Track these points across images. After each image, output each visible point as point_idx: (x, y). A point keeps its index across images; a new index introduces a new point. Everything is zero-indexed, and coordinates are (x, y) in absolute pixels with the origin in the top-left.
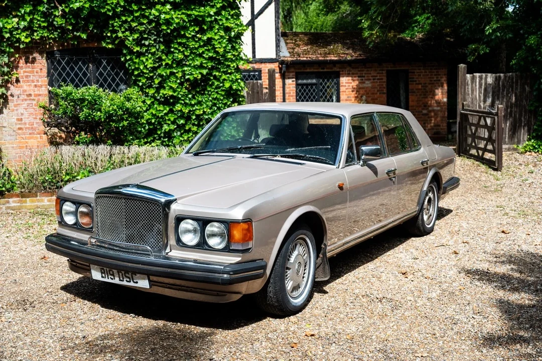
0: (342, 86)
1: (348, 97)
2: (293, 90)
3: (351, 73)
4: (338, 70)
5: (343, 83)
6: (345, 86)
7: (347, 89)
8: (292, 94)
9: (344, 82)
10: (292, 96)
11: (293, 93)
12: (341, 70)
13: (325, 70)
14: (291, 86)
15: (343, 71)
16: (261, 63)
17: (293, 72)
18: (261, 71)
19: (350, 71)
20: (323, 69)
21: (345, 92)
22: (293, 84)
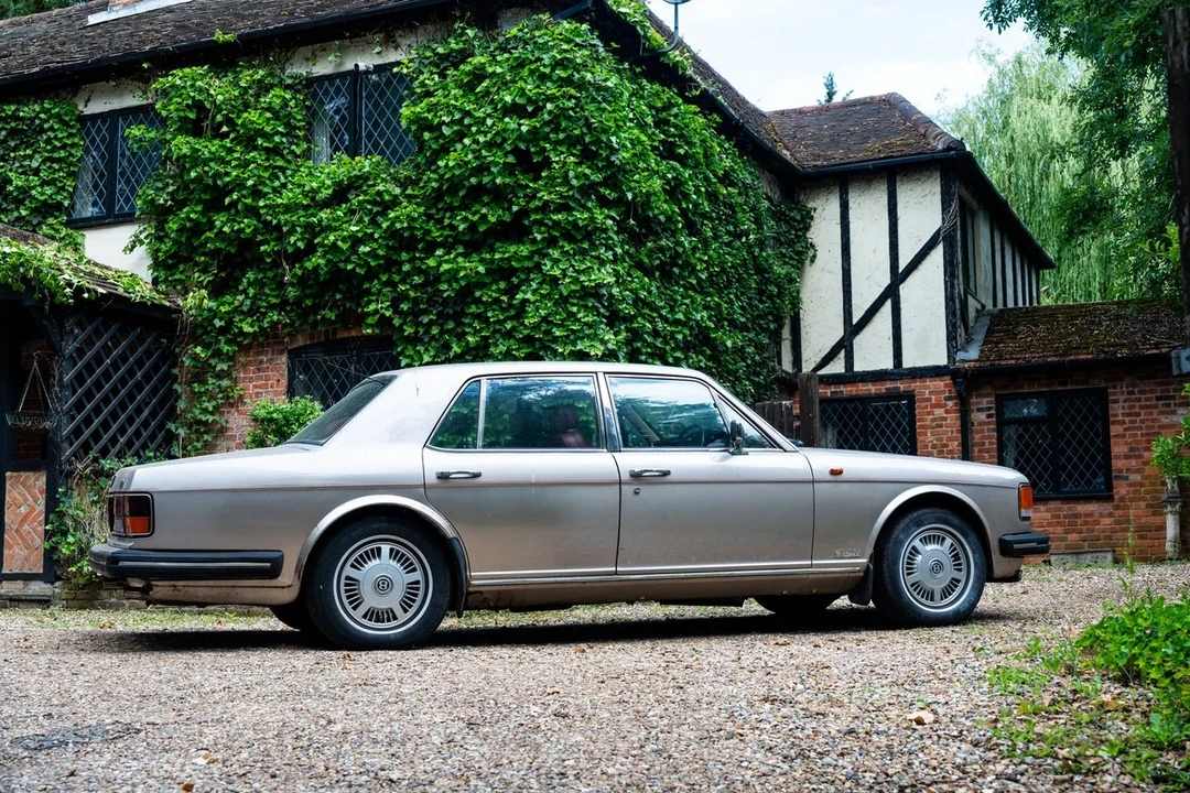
0: (1115, 422)
1: (1131, 450)
2: (989, 437)
3: (1136, 390)
4: (1103, 385)
5: (1116, 415)
6: (1124, 422)
7: (1125, 429)
8: (987, 446)
9: (1120, 411)
10: (988, 451)
11: (991, 443)
12: (1110, 385)
13: (1069, 387)
14: (986, 428)
15: (1115, 387)
16: (914, 378)
17: (988, 395)
18: (914, 396)
19: (1134, 385)
20: (1065, 384)
21: (1124, 436)
22: (989, 423)
